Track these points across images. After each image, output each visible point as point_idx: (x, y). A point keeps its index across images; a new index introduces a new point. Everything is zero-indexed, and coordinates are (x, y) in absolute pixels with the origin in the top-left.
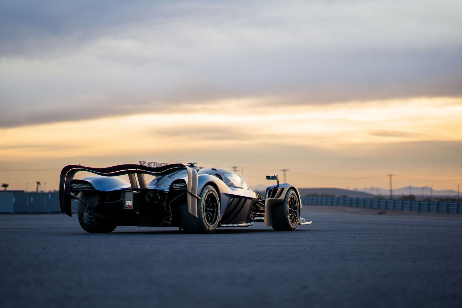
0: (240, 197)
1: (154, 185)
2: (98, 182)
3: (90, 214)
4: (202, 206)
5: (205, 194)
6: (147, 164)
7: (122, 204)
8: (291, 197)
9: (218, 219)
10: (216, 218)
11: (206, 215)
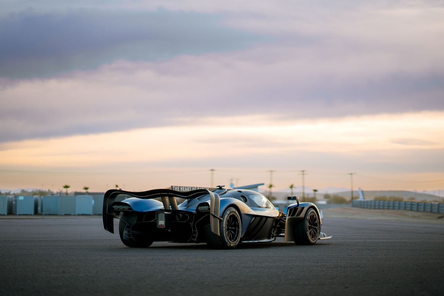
0: (262, 217)
1: (185, 206)
2: (135, 203)
3: (129, 232)
4: (224, 226)
5: (227, 215)
6: (178, 188)
7: (156, 223)
8: (311, 215)
9: (239, 237)
10: (237, 236)
11: (228, 233)
